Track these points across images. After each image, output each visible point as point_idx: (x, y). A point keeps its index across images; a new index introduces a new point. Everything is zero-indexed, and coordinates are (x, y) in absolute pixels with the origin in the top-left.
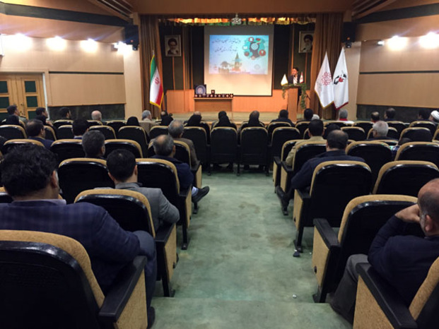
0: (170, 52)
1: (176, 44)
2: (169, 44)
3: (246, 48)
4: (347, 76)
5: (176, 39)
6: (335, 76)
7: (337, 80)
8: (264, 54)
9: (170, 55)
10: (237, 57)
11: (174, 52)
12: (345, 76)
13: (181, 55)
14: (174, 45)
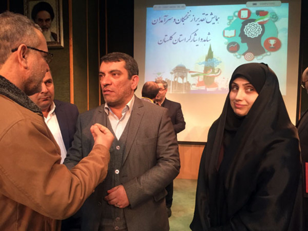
1: (52, 16)
2: (35, 16)
3: (231, 33)
8: (278, 46)
10: (210, 55)
11: (48, 37)
13: (62, 45)
14: (47, 20)
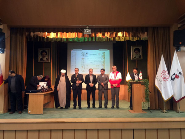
0: (41, 59)
1: (47, 54)
2: (41, 54)
4: (182, 74)
5: (47, 51)
6: (171, 73)
7: (174, 77)
9: (42, 61)
11: (45, 59)
12: (180, 73)
13: (49, 61)
14: (45, 55)
